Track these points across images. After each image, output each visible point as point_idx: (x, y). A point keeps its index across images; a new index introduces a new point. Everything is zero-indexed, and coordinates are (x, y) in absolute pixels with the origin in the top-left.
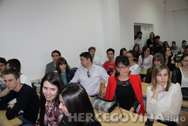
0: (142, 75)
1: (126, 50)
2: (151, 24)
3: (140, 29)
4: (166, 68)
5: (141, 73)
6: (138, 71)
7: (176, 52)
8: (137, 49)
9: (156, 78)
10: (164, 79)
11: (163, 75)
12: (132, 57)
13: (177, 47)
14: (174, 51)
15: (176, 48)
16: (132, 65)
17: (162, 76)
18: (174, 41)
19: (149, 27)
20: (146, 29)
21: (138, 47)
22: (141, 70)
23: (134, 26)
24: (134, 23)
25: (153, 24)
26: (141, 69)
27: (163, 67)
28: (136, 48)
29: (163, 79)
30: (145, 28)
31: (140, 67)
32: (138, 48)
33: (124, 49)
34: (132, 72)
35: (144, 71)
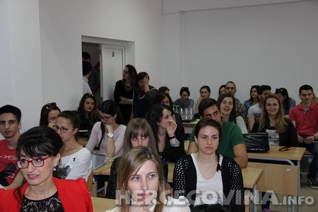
0: (101, 175)
1: (58, 109)
2: (127, 42)
3: (99, 52)
4: (151, 158)
5: (97, 172)
6: (88, 165)
7: (189, 114)
8: (90, 105)
9: (126, 185)
10: (147, 186)
11: (144, 178)
12: (71, 129)
13: (191, 100)
14: (184, 111)
15: (189, 103)
16: (72, 150)
17: (142, 181)
18: (185, 86)
19: (123, 48)
20: (115, 55)
21: (93, 101)
22: (97, 164)
23: (83, 44)
24: (82, 36)
25: (133, 42)
26: (97, 159)
27: (143, 156)
28: (88, 103)
29: (145, 188)
30: (113, 50)
31: (94, 157)
32: (92, 104)
33: (53, 106)
34: (72, 171)
35: (106, 166)
